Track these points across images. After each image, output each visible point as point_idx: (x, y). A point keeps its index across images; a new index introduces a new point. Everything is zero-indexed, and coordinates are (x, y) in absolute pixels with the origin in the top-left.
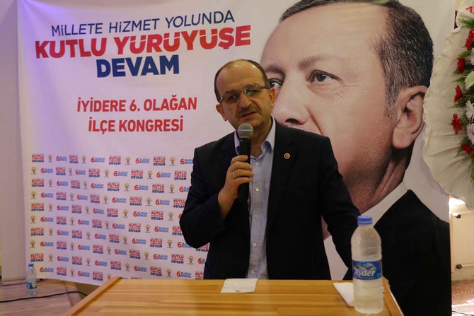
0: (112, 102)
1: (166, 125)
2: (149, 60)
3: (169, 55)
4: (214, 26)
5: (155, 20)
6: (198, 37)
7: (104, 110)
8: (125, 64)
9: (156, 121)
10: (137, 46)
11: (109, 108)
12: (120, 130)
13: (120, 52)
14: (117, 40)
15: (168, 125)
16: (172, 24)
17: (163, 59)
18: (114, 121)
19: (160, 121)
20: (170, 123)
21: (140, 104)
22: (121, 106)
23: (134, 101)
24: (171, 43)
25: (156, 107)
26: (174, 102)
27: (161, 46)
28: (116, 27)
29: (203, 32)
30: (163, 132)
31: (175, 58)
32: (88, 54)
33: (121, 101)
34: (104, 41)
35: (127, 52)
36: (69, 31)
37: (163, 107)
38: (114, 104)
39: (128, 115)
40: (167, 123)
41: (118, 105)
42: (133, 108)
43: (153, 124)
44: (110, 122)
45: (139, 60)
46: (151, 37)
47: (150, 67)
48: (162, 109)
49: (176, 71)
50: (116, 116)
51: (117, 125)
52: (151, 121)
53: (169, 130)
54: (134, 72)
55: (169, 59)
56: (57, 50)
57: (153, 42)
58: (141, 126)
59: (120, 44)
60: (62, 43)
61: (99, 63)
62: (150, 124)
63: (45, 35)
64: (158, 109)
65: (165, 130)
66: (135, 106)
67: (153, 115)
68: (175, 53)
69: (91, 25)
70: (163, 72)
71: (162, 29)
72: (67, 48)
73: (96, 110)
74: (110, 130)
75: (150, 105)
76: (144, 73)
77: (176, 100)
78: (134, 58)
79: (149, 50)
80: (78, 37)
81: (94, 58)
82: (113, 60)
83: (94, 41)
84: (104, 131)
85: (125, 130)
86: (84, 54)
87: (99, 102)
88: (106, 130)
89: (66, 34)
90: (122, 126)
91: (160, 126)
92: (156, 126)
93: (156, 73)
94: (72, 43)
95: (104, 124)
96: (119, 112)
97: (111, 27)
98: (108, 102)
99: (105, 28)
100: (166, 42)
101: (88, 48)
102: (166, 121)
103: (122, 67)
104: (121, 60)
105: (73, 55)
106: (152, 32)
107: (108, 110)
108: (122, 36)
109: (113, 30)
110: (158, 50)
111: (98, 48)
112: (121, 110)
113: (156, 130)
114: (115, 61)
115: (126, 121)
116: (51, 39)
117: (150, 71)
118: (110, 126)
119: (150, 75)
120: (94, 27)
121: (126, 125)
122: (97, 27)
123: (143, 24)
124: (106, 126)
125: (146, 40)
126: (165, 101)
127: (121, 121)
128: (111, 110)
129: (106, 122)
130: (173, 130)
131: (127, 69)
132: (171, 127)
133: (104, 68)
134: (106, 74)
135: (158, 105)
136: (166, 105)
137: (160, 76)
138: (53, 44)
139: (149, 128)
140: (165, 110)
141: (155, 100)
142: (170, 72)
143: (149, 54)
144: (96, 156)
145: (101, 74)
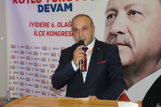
0: (44, 23)
1: (66, 34)
2: (60, 5)
3: (68, 3)
7: (41, 27)
8: (50, 7)
9: (62, 32)
12: (47, 35)
13: (48, 1)
15: (67, 34)
17: (66, 5)
18: (44, 31)
19: (64, 32)
21: (55, 24)
22: (48, 25)
23: (53, 23)
25: (62, 26)
26: (70, 24)
30: (65, 37)
31: (71, 5)
33: (48, 23)
35: (51, 1)
37: (65, 26)
38: (45, 24)
39: (50, 29)
40: (67, 33)
41: (46, 25)
42: (53, 26)
43: (61, 33)
44: (43, 32)
45: (56, 5)
47: (60, 8)
48: (64, 27)
49: (71, 10)
50: (45, 29)
52: (60, 32)
53: (67, 36)
54: (53, 10)
55: (68, 5)
58: (56, 34)
61: (39, 6)
62: (59, 33)
64: (63, 27)
65: (66, 36)
66: (53, 25)
67: (61, 29)
68: (71, 2)
70: (66, 10)
73: (37, 27)
74: (43, 35)
75: (60, 25)
76: (57, 11)
78: (53, 4)
79: (60, 1)
81: (37, 4)
84: (40, 35)
85: (49, 35)
86: (33, 2)
87: (39, 23)
88: (41, 35)
90: (48, 33)
91: (63, 34)
92: (62, 34)
93: (62, 11)
95: (40, 32)
98: (42, 23)
102: (66, 32)
103: (48, 8)
104: (48, 5)
105: (28, 2)
107: (42, 27)
112: (48, 27)
113: (62, 36)
114: (45, 5)
115: (49, 32)
118: (43, 33)
119: (60, 11)
121: (50, 33)
124: (41, 33)
126: (66, 23)
127: (47, 32)
129: (41, 32)
130: (69, 35)
131: (50, 9)
132: (68, 34)
133: (41, 8)
134: (42, 11)
135: (63, 25)
137: (64, 12)
139: (59, 35)
141: (62, 23)
142: (68, 11)
143: (60, 3)
144: (37, 46)
145: (40, 11)
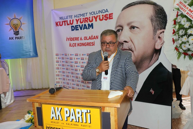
1: (90, 44)
2: (85, 25)
3: (90, 23)
4: (103, 14)
5: (87, 13)
6: (98, 17)
7: (73, 40)
8: (79, 27)
9: (87, 43)
10: (82, 21)
11: (75, 40)
13: (77, 23)
14: (76, 20)
16: (91, 14)
17: (89, 24)
18: (76, 43)
19: (88, 43)
20: (91, 43)
21: (83, 38)
22: (78, 39)
23: (81, 37)
24: (91, 20)
25: (87, 39)
26: (92, 37)
27: (88, 21)
28: (76, 16)
29: (99, 16)
31: (92, 24)
32: (69, 24)
33: (78, 38)
34: (73, 20)
35: (79, 23)
36: (64, 18)
37: (89, 39)
39: (80, 42)
41: (77, 39)
42: (81, 39)
43: (87, 44)
44: (75, 44)
45: (82, 25)
46: (85, 18)
49: (93, 28)
51: (77, 44)
53: (91, 45)
54: (81, 29)
56: (61, 24)
57: (86, 20)
58: (83, 44)
59: (77, 21)
60: (62, 22)
61: (72, 27)
62: (86, 44)
63: (58, 20)
64: (88, 39)
65: (90, 45)
67: (87, 41)
69: (69, 16)
70: (89, 28)
71: (88, 16)
72: (64, 23)
73: (71, 40)
74: (75, 46)
75: (86, 38)
76: (84, 29)
77: (92, 36)
79: (85, 22)
80: (66, 20)
81: (70, 25)
82: (75, 26)
83: (70, 21)
84: (73, 46)
86: (68, 24)
87: (72, 38)
90: (78, 45)
91: (88, 44)
93: (87, 29)
94: (65, 22)
96: (77, 41)
97: (75, 16)
98: (74, 38)
99: (73, 17)
100: (90, 19)
101: (69, 23)
102: (90, 43)
103: (78, 28)
104: (78, 26)
105: (65, 25)
106: (86, 17)
108: (77, 18)
109: (75, 17)
110: (87, 22)
111: (71, 23)
112: (78, 40)
113: (87, 46)
114: (76, 26)
116: (59, 21)
117: (85, 28)
118: (75, 45)
119: (85, 29)
120: (70, 17)
122: (71, 16)
123: (83, 15)
124: (74, 45)
125: (84, 19)
126: (90, 37)
130: (92, 45)
131: (79, 28)
132: (91, 44)
134: (74, 30)
135: (88, 38)
136: (90, 38)
137: (88, 30)
138: (60, 22)
140: (90, 39)
142: (91, 28)
143: (85, 23)
144: (72, 54)
145: (72, 30)
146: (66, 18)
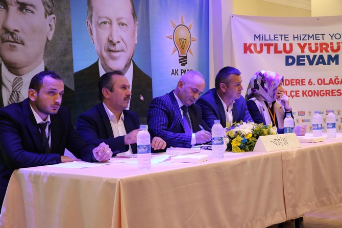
0: (296, 80)
1: (332, 93)
2: (321, 57)
3: (333, 55)
5: (323, 35)
7: (292, 85)
8: (306, 59)
9: (326, 91)
10: (313, 48)
11: (295, 83)
12: (303, 96)
13: (303, 51)
14: (299, 45)
15: (335, 93)
16: (333, 37)
17: (330, 57)
18: (299, 91)
19: (329, 91)
20: (336, 92)
21: (314, 81)
22: (302, 82)
23: (310, 80)
24: (335, 48)
25: (326, 83)
26: (337, 80)
27: (329, 49)
28: (298, 37)
30: (331, 97)
31: (337, 57)
32: (281, 52)
33: (302, 80)
34: (291, 45)
35: (307, 52)
36: (267, 38)
37: (330, 83)
38: (298, 81)
39: (307, 88)
40: (334, 92)
42: (310, 83)
43: (325, 92)
44: (296, 91)
45: (315, 57)
46: (322, 44)
47: (321, 61)
48: (329, 84)
49: (337, 63)
50: (300, 88)
51: (301, 94)
52: (323, 91)
53: (335, 95)
54: (311, 63)
55: (333, 56)
56: (258, 49)
57: (324, 47)
59: (302, 48)
60: (261, 45)
61: (287, 58)
62: (322, 92)
63: (250, 40)
64: (327, 84)
65: (332, 95)
66: (312, 82)
67: (324, 88)
68: (336, 53)
69: (281, 35)
70: (329, 63)
71: (327, 40)
72: (265, 48)
73: (286, 85)
74: (296, 96)
75: (321, 82)
76: (317, 64)
77: (338, 79)
78: (311, 55)
79: (321, 51)
80: (274, 42)
81: (284, 55)
82: (297, 56)
83: (284, 45)
84: (293, 97)
85: (307, 96)
86: (276, 51)
87: (288, 80)
88: (294, 96)
89: (265, 40)
90: (304, 94)
91: (329, 94)
92: (326, 93)
93: (324, 63)
94: (269, 46)
95: (292, 93)
96: (301, 86)
97: (294, 38)
98: (294, 80)
99: (291, 38)
100: (332, 47)
101: (280, 48)
102: (332, 90)
103: (304, 60)
104: (304, 56)
105: (269, 52)
106: (322, 41)
107: (294, 85)
108: (302, 43)
109: (296, 39)
110: (327, 51)
111: (288, 48)
112: (302, 85)
113: (326, 96)
114: (298, 57)
115: (306, 91)
116: (253, 42)
117: (321, 63)
118: (296, 94)
119: (321, 65)
120: (283, 37)
121: (307, 93)
122: (286, 37)
123: (315, 37)
124: (293, 94)
125: (319, 45)
126: (331, 79)
127: (303, 91)
128: (296, 85)
129: (294, 92)
130: (337, 95)
131: (306, 61)
132: (336, 93)
133: (290, 61)
134: (292, 64)
135: (327, 81)
136: (331, 82)
137: (327, 66)
138: (255, 45)
139: (322, 94)
140: (331, 84)
141: (324, 79)
142: (333, 64)
143: (321, 54)
145: (287, 64)
146: (272, 38)
